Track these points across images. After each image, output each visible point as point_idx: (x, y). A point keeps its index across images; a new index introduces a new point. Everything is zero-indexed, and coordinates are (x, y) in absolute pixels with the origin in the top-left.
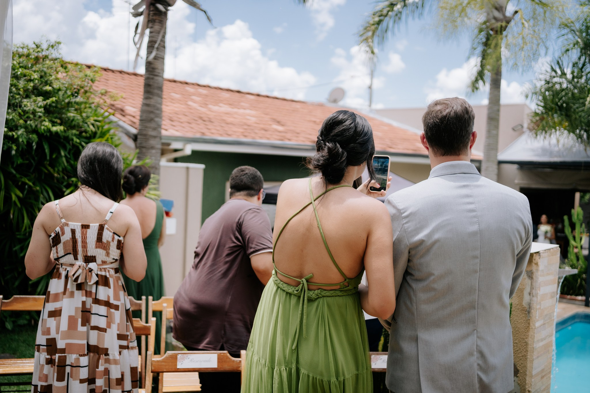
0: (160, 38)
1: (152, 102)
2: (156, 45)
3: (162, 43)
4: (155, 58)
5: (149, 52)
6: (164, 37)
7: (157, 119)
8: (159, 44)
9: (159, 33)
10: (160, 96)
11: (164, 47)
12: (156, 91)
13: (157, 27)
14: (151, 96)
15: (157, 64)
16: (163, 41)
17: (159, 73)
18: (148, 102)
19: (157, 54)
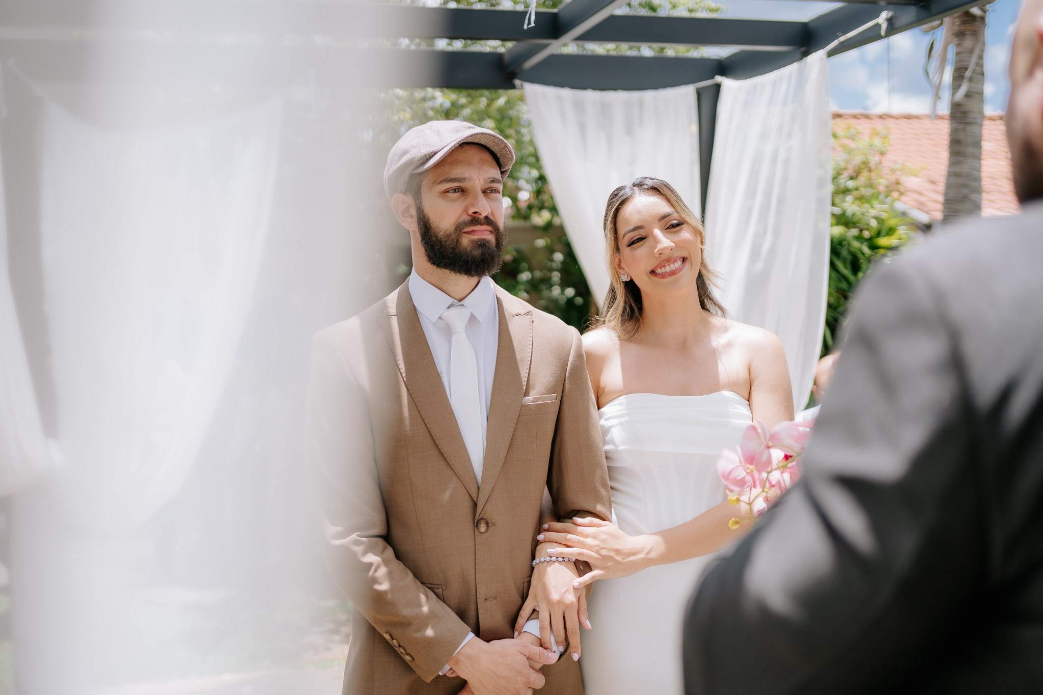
0: (974, 59)
1: (964, 169)
2: (968, 74)
3: (978, 69)
4: (968, 95)
5: (956, 87)
6: (981, 57)
7: (973, 196)
8: (974, 72)
9: (971, 52)
10: (978, 158)
11: (982, 74)
12: (970, 150)
13: (968, 42)
14: (961, 159)
15: (971, 105)
16: (980, 65)
17: (974, 118)
18: (957, 169)
19: (970, 88)
